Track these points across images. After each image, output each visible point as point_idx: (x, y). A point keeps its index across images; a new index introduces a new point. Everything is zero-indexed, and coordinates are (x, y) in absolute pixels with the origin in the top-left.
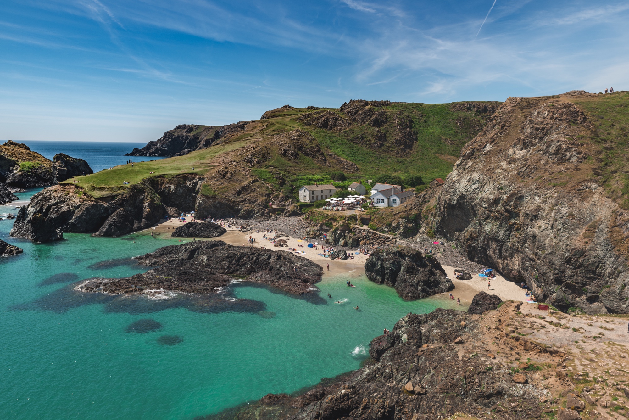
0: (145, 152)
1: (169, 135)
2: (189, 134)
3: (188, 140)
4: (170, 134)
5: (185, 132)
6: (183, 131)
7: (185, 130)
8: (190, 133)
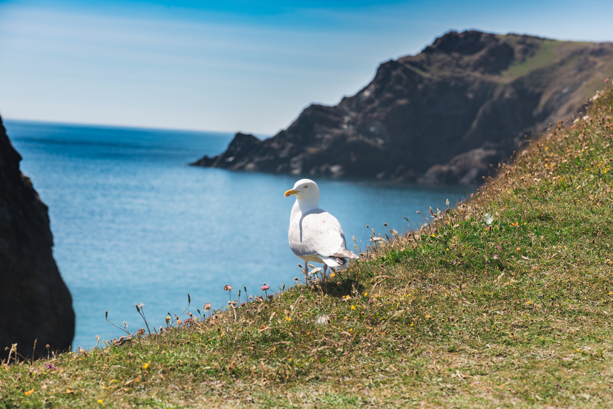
0: (284, 154)
1: (399, 80)
2: (495, 79)
3: (485, 107)
4: (406, 71)
5: (476, 66)
6: (467, 59)
7: (476, 57)
8: (497, 70)
